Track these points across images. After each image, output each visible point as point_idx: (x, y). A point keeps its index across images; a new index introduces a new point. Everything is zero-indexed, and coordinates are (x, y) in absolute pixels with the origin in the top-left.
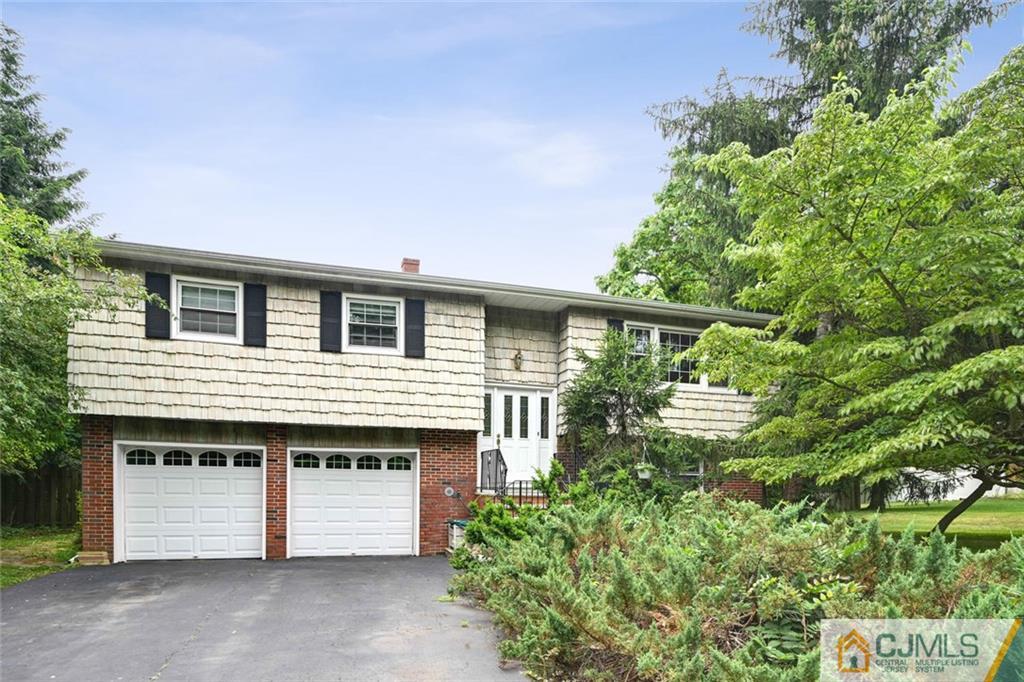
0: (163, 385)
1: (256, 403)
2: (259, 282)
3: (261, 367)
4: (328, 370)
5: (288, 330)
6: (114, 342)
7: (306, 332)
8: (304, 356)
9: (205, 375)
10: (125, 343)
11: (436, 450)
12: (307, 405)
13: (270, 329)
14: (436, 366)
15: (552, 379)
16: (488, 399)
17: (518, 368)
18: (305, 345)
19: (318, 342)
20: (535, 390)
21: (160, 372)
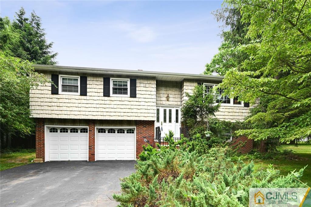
0: (56, 108)
1: (84, 113)
2: (85, 76)
3: (85, 102)
4: (106, 102)
5: (94, 90)
7: (99, 91)
8: (98, 98)
9: (69, 105)
11: (141, 127)
13: (88, 90)
14: (140, 100)
15: (179, 103)
16: (158, 110)
17: (168, 100)
18: (99, 94)
19: (103, 93)
20: (174, 107)
21: (56, 104)
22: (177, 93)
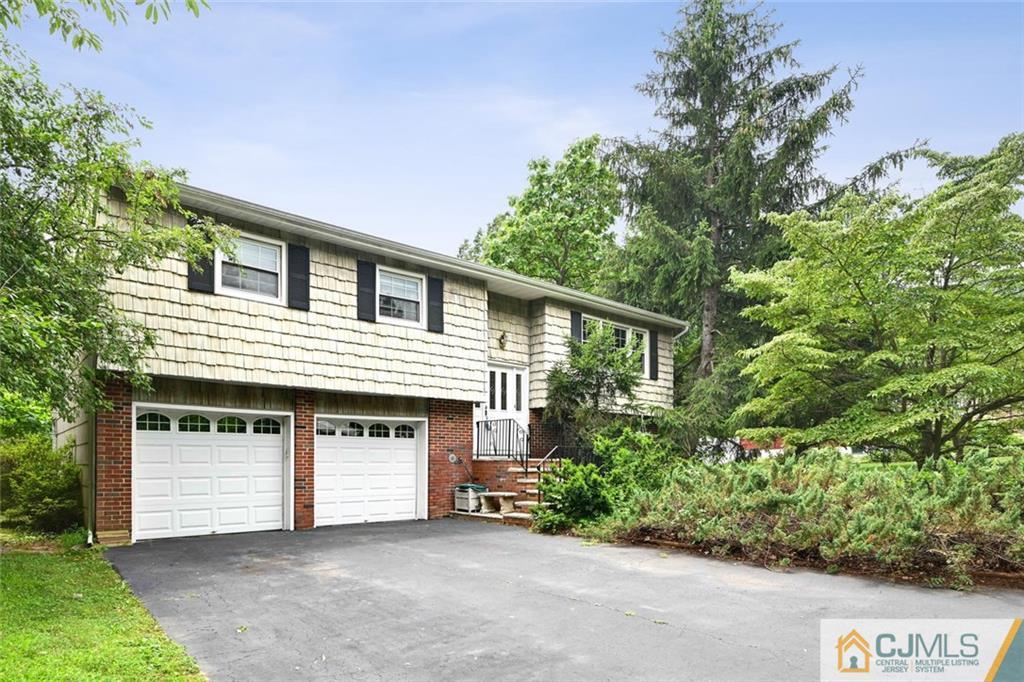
0: (207, 343)
1: (299, 368)
2: (302, 244)
3: (304, 331)
4: (365, 339)
5: (330, 296)
6: (154, 292)
7: (345, 300)
8: (342, 323)
9: (250, 335)
10: (165, 293)
11: (442, 419)
12: (347, 372)
13: (313, 293)
14: (452, 341)
15: (526, 359)
16: (493, 374)
17: (501, 347)
18: (344, 312)
19: (355, 310)
20: (512, 368)
21: (203, 328)
22: (522, 329)
